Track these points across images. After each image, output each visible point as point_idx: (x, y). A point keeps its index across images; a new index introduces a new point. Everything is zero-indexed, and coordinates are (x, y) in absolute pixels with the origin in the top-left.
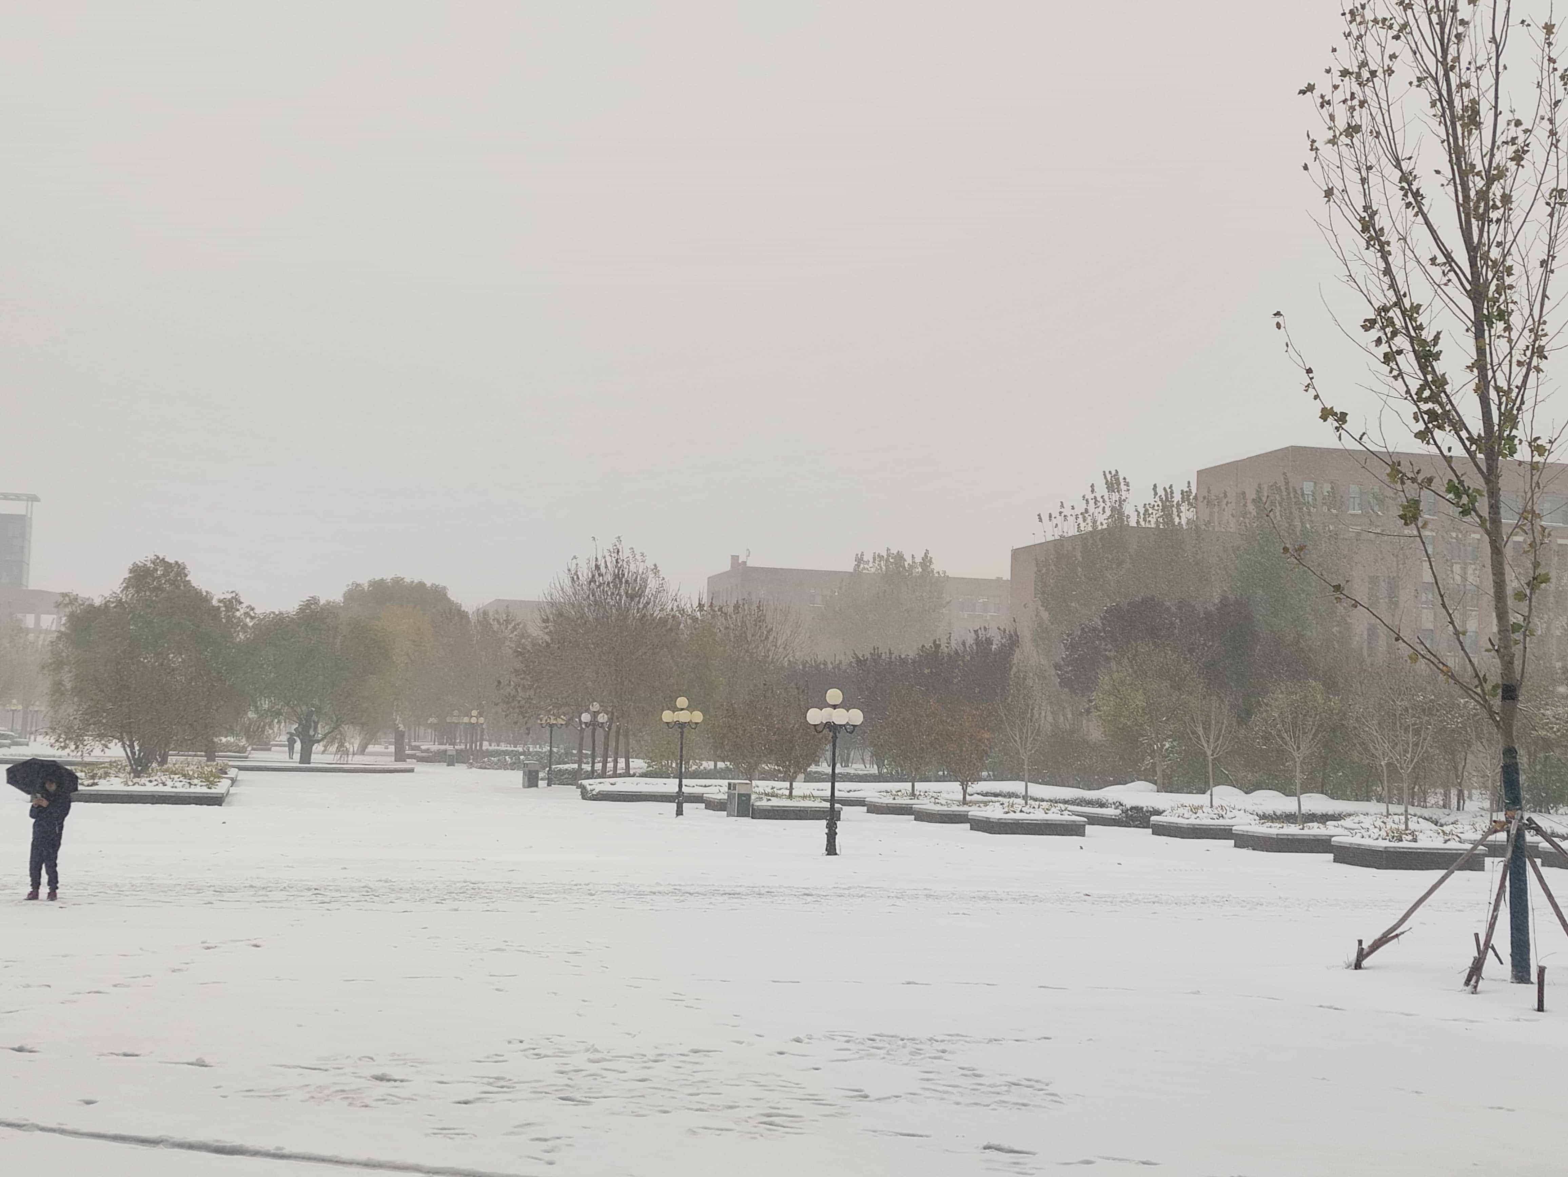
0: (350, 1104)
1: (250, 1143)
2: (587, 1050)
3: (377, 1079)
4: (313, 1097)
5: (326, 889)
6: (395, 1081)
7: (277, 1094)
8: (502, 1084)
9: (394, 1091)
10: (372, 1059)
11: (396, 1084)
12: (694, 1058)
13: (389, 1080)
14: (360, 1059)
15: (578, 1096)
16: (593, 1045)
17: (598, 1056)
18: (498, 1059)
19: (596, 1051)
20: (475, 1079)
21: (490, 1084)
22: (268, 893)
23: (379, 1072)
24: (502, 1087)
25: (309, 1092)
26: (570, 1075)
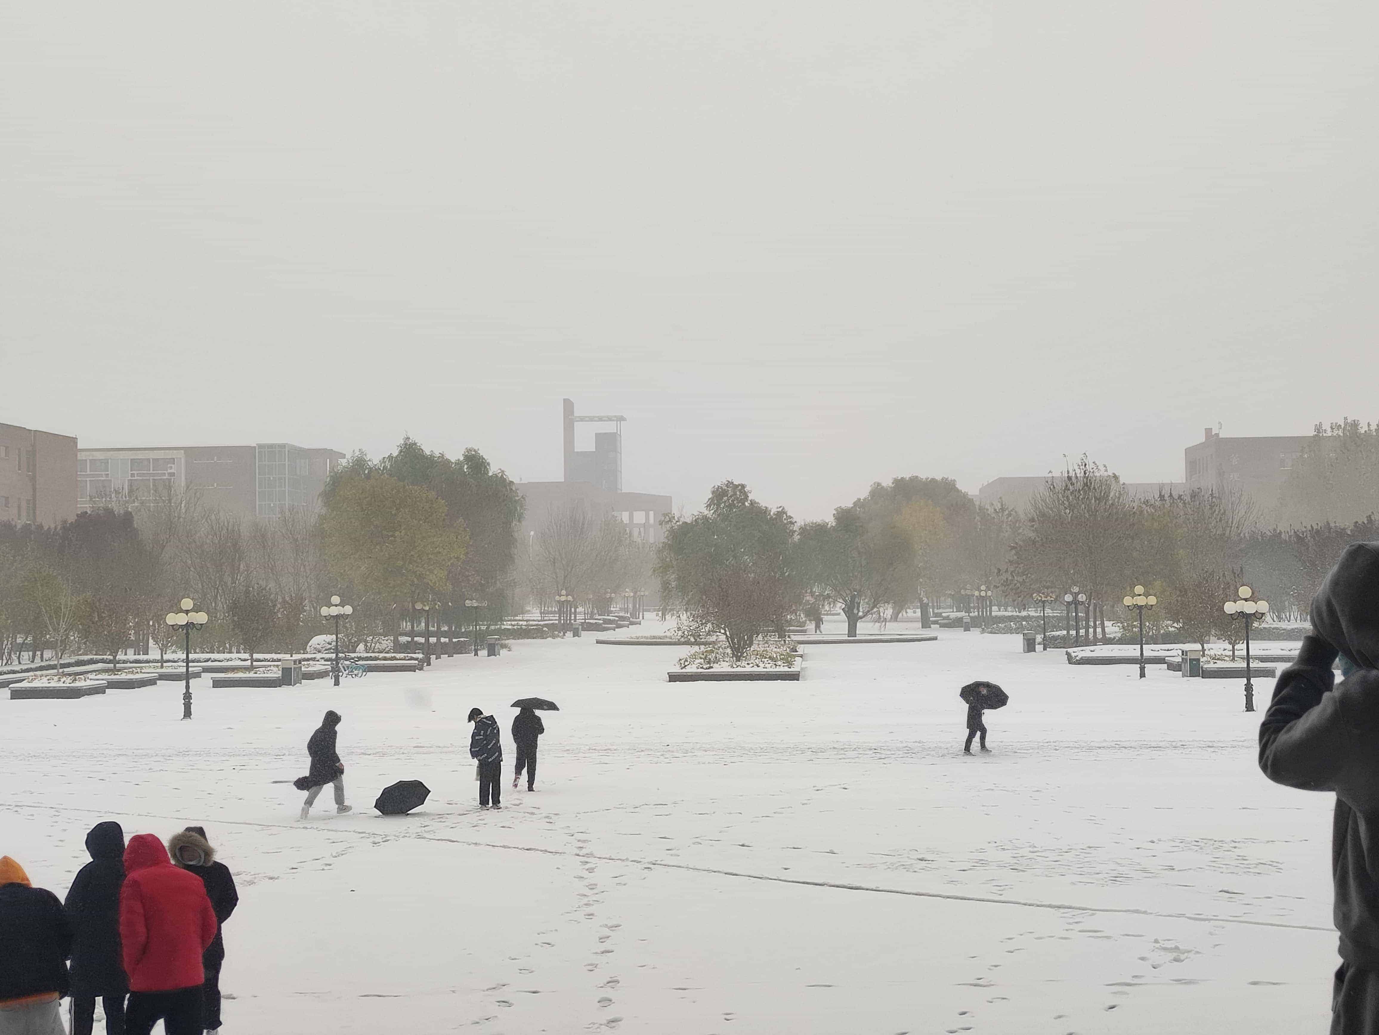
0: (907, 871)
1: (863, 886)
2: (1030, 847)
3: (920, 860)
4: (889, 868)
5: (881, 749)
6: (929, 861)
7: (872, 866)
8: (983, 863)
9: (929, 866)
10: (917, 851)
11: (930, 862)
12: (1088, 850)
13: (926, 861)
14: (911, 851)
15: (1020, 868)
16: (1034, 844)
17: (1035, 849)
18: (982, 851)
19: (1035, 847)
20: (969, 860)
21: (977, 863)
22: (846, 753)
23: (920, 857)
24: (983, 864)
25: (887, 865)
26: (1018, 859)
